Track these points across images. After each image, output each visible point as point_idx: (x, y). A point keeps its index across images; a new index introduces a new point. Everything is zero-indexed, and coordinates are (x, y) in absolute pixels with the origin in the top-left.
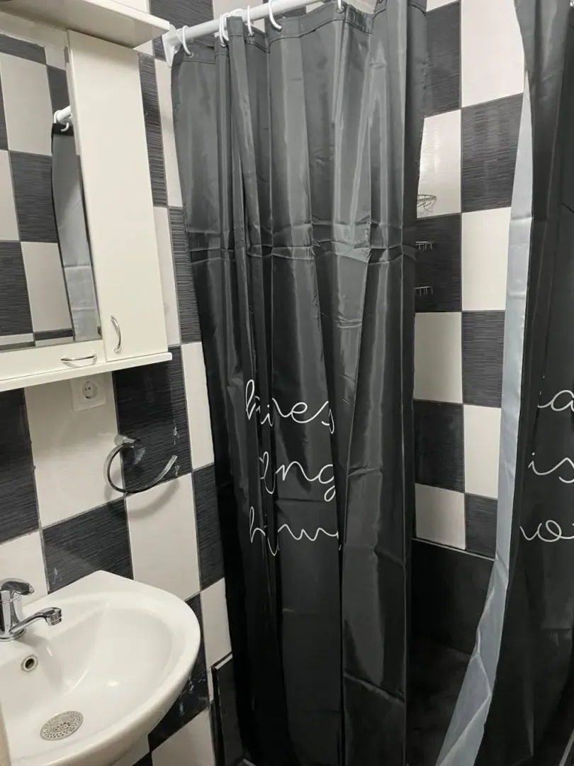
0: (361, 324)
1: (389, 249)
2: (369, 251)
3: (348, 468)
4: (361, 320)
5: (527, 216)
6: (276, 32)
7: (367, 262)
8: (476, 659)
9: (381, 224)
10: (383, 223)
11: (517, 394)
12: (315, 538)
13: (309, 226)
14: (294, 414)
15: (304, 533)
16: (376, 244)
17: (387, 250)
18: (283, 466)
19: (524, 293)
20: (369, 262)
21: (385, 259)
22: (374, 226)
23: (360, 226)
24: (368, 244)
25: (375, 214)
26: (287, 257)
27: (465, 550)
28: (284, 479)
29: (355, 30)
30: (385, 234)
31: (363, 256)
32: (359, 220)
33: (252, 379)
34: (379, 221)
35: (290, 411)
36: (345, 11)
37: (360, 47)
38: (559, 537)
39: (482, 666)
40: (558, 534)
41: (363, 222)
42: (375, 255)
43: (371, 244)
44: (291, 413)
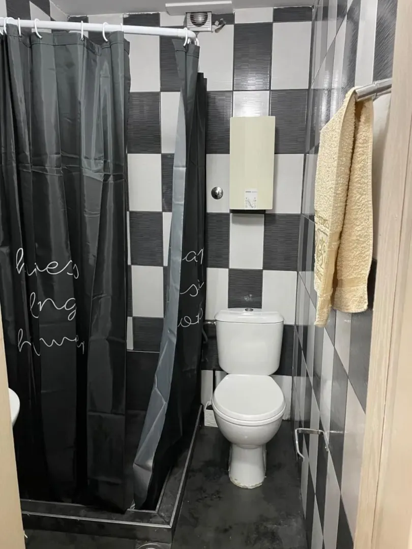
0: (99, 215)
1: (113, 175)
2: (103, 175)
3: (92, 295)
4: (99, 212)
5: (183, 167)
6: (38, 39)
7: (102, 181)
8: (155, 391)
9: (109, 161)
10: (110, 161)
11: (180, 250)
12: (61, 344)
13: (59, 156)
14: (48, 269)
15: (54, 342)
16: (107, 172)
17: (112, 176)
18: (40, 302)
19: (183, 202)
20: (104, 181)
21: (111, 180)
22: (105, 162)
23: (97, 161)
24: (103, 171)
25: (106, 157)
26: (45, 173)
27: (133, 350)
28: (40, 310)
29: (90, 52)
30: (111, 166)
31: (100, 177)
32: (97, 157)
33: (21, 247)
34: (108, 159)
35: (46, 267)
36: (84, 40)
37: (92, 61)
38: (190, 323)
39: (159, 393)
40: (189, 322)
41: (100, 159)
42: (106, 177)
43: (104, 171)
44: (47, 269)
